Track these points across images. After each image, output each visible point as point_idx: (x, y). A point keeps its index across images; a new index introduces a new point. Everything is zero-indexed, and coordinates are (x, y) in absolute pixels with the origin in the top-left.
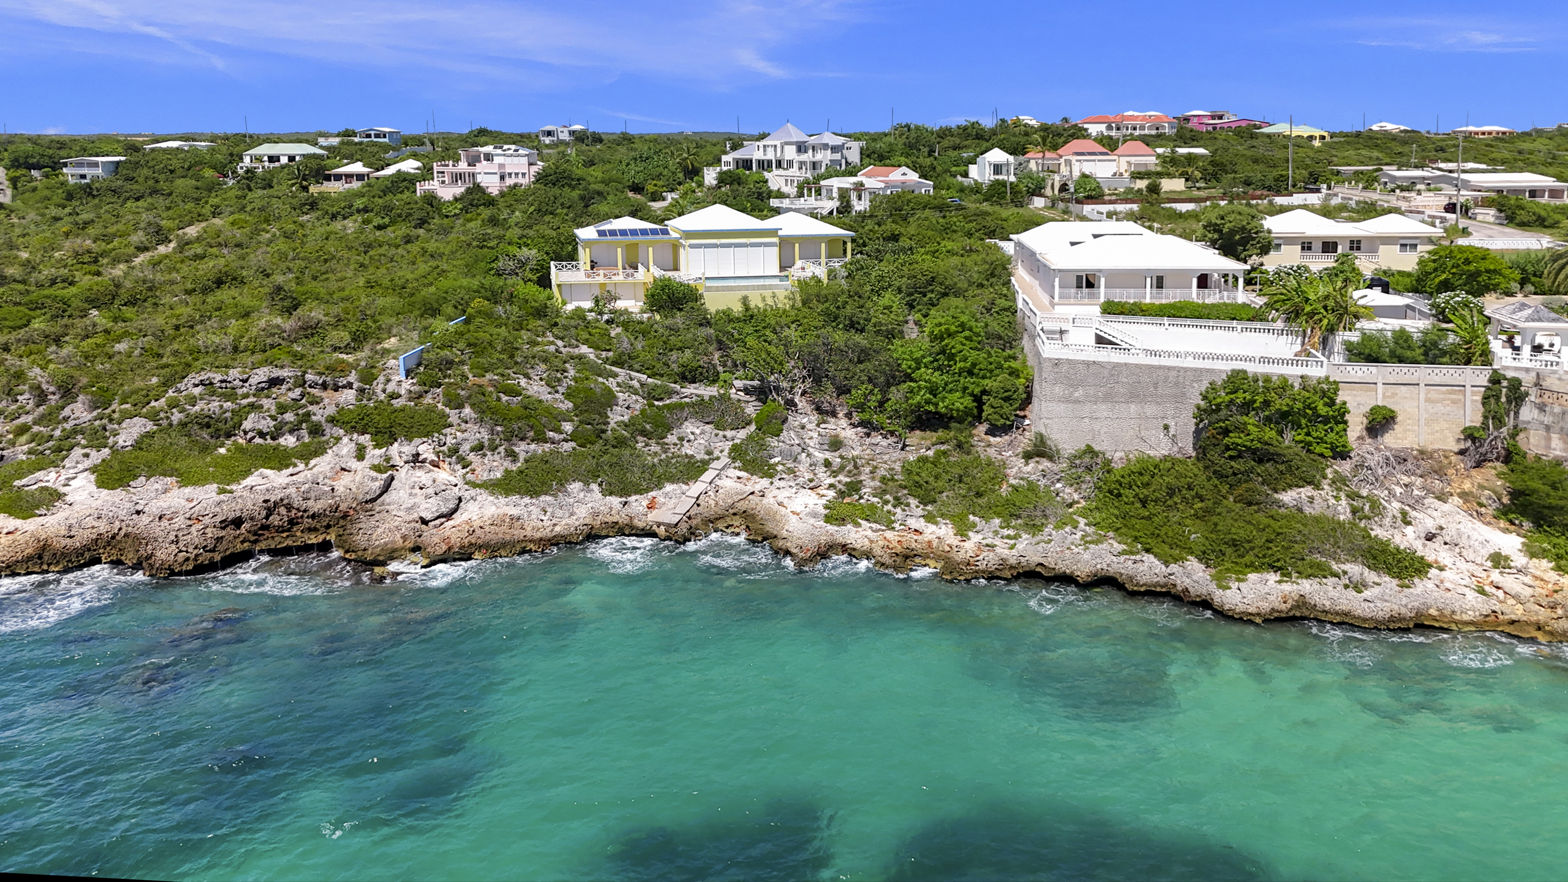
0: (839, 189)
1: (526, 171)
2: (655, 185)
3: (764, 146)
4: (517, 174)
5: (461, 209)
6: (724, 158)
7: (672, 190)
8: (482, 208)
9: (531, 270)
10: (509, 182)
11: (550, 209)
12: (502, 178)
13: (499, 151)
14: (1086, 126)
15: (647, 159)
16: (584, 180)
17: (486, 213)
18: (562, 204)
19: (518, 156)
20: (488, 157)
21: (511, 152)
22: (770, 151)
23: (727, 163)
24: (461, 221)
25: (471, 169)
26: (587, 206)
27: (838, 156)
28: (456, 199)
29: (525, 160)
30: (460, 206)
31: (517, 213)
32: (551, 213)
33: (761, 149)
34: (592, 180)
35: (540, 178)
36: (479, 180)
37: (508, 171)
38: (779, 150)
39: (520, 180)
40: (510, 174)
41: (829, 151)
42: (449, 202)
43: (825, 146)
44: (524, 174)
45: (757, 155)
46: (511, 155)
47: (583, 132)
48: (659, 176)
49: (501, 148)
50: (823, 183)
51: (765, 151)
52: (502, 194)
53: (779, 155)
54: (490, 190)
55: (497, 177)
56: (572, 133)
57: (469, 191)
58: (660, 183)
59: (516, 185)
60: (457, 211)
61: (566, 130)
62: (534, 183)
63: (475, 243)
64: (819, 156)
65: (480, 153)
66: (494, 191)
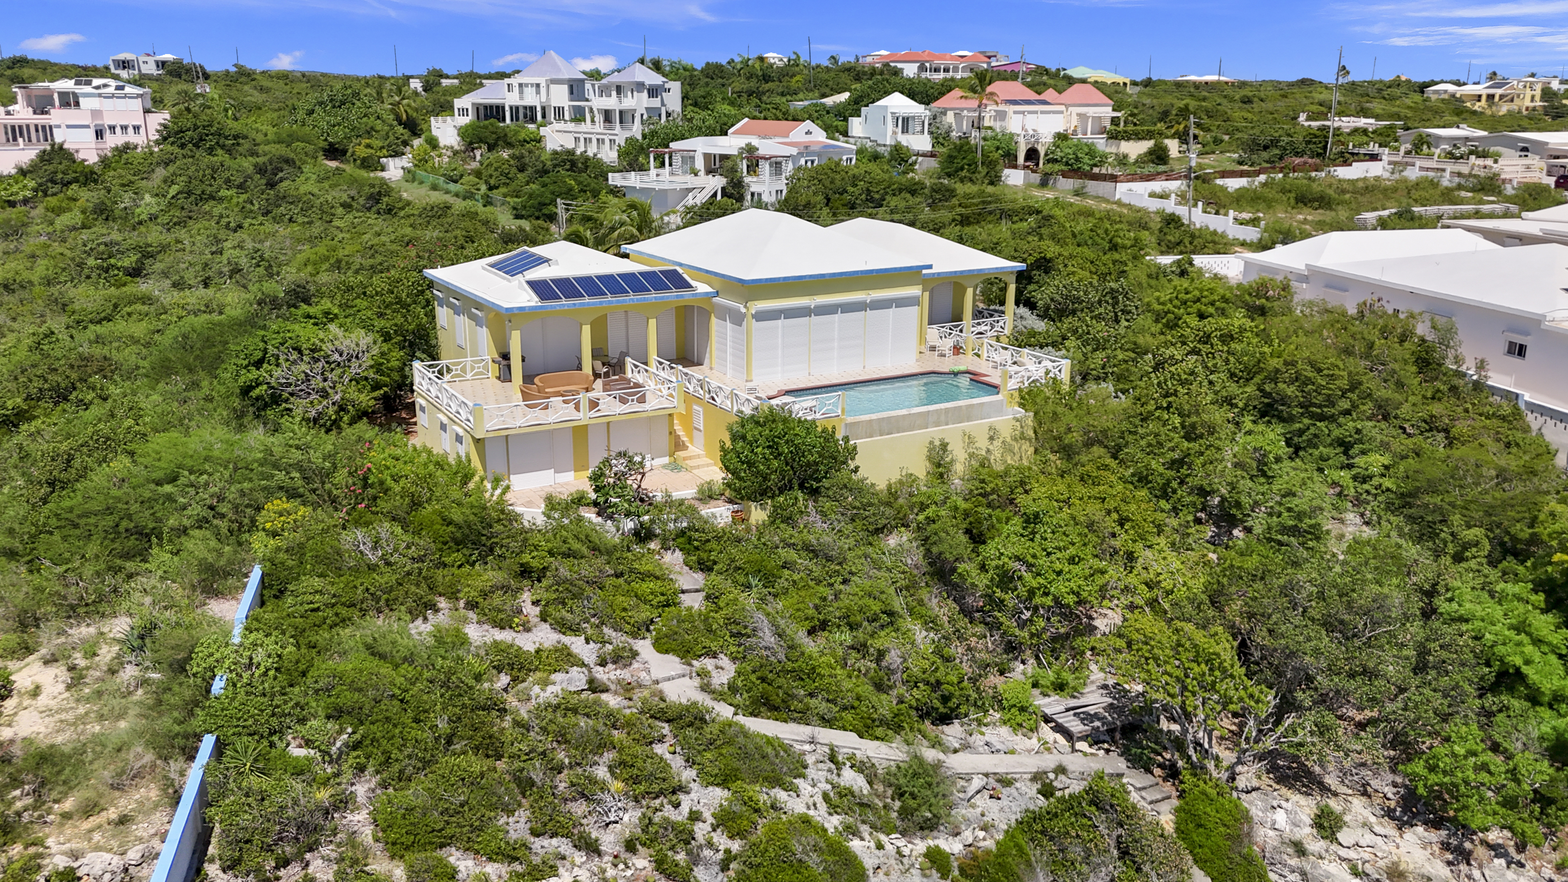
0: (707, 156)
1: (139, 122)
2: (368, 146)
3: (521, 85)
4: (124, 128)
5: (35, 190)
6: (458, 103)
7: (398, 154)
8: (74, 186)
9: (355, 380)
10: (113, 141)
11: (209, 189)
12: (99, 134)
13: (88, 89)
14: (899, 65)
15: (343, 103)
16: (245, 137)
17: (87, 196)
18: (228, 181)
19: (125, 96)
20: (69, 101)
21: (111, 90)
22: (530, 92)
23: (464, 112)
24: (40, 210)
25: (41, 120)
26: (271, 185)
27: (656, 102)
28: (23, 172)
29: (137, 105)
30: (32, 184)
31: (148, 198)
32: (214, 198)
33: (516, 89)
34: (260, 138)
35: (167, 135)
36: (58, 139)
37: (108, 121)
38: (543, 90)
39: (131, 138)
40: (112, 128)
41: (645, 94)
42: (10, 176)
43: (640, 86)
44: (136, 128)
45: (511, 99)
46: (113, 96)
47: (178, 63)
48: (370, 132)
49: (89, 83)
50: (674, 145)
51: (521, 92)
52: (105, 161)
53: (544, 99)
54: (81, 156)
55: (91, 133)
56: (161, 65)
57: (44, 157)
58: (377, 143)
59: (127, 147)
60: (28, 194)
61: (151, 60)
62: (157, 143)
63: (91, 262)
64: (630, 102)
65: (51, 92)
66: (92, 158)
